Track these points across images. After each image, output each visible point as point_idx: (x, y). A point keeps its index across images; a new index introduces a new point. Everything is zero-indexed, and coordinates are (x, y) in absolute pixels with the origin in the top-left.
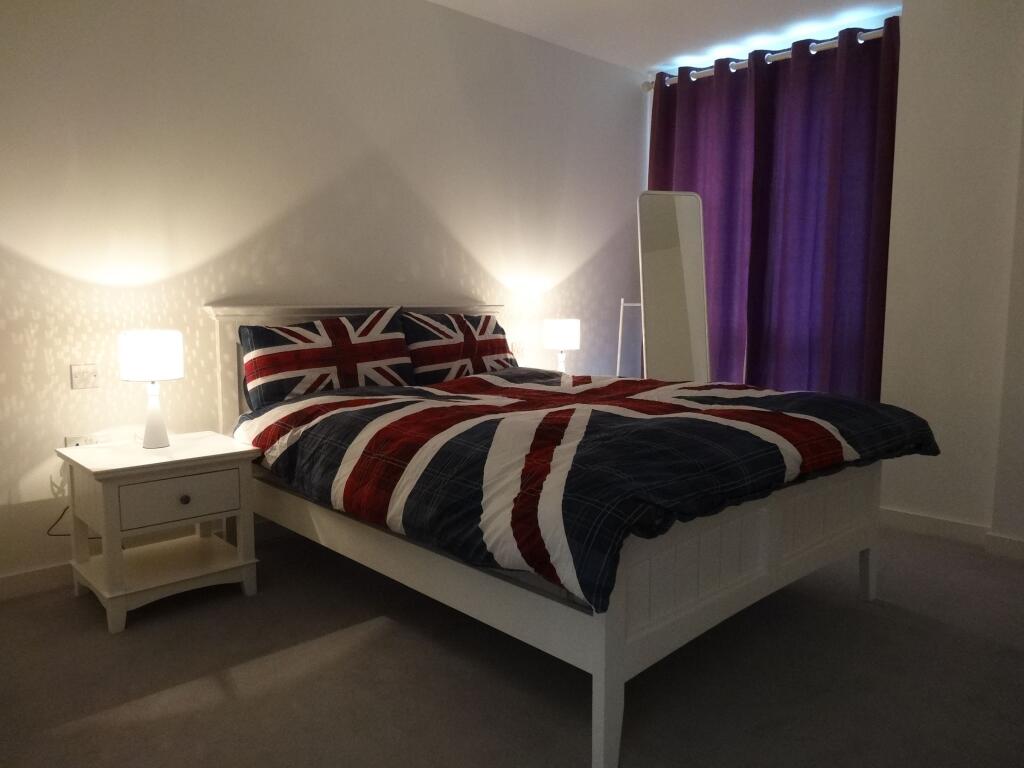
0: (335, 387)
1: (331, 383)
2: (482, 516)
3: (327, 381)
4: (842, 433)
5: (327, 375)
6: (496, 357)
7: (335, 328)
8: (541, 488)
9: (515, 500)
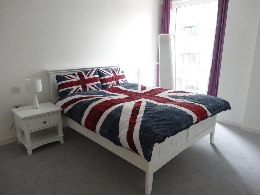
0: (81, 91)
1: (80, 90)
2: (119, 134)
3: (79, 89)
4: (208, 109)
5: (79, 88)
6: (122, 80)
7: (80, 75)
8: (134, 129)
9: (127, 132)
